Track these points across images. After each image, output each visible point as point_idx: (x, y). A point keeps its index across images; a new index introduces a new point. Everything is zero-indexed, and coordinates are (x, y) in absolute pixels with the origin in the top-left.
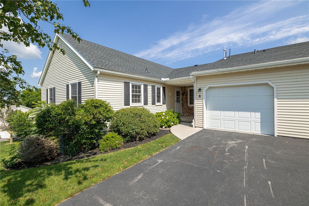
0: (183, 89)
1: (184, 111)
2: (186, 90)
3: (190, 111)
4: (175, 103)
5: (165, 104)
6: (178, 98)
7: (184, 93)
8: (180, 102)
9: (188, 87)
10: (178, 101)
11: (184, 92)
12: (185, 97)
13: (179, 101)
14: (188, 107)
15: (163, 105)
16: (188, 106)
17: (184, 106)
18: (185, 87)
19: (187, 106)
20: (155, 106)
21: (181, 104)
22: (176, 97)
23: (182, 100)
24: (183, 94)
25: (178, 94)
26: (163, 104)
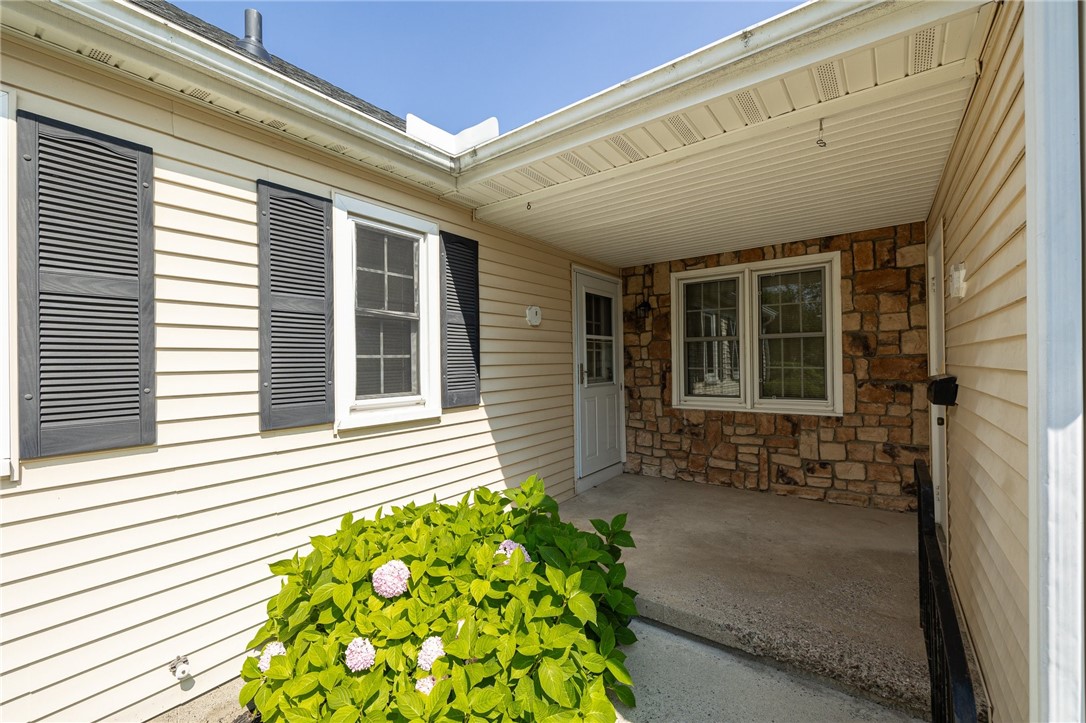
0: (635, 284)
1: (645, 439)
2: (656, 291)
3: (685, 447)
4: (577, 386)
5: (476, 405)
6: (598, 346)
7: (646, 314)
8: (610, 378)
9: (671, 266)
10: (597, 370)
11: (646, 305)
12: (646, 338)
13: (604, 372)
14: (672, 414)
15: (448, 418)
16: (675, 404)
17: (640, 409)
18: (650, 269)
19: (666, 403)
20: (324, 435)
21: (622, 393)
22: (580, 337)
23: (628, 366)
24: (633, 320)
25: (598, 319)
26: (449, 404)
